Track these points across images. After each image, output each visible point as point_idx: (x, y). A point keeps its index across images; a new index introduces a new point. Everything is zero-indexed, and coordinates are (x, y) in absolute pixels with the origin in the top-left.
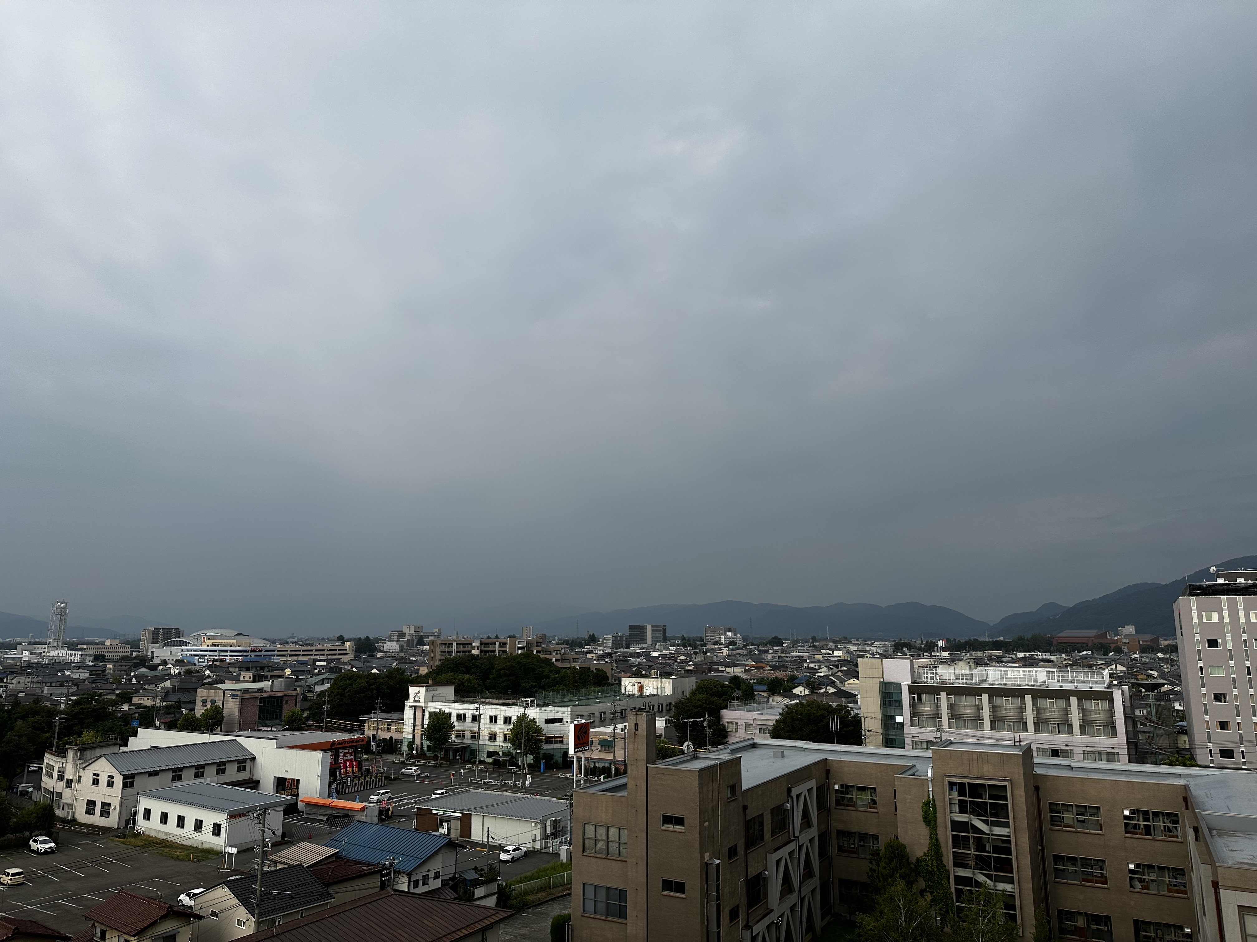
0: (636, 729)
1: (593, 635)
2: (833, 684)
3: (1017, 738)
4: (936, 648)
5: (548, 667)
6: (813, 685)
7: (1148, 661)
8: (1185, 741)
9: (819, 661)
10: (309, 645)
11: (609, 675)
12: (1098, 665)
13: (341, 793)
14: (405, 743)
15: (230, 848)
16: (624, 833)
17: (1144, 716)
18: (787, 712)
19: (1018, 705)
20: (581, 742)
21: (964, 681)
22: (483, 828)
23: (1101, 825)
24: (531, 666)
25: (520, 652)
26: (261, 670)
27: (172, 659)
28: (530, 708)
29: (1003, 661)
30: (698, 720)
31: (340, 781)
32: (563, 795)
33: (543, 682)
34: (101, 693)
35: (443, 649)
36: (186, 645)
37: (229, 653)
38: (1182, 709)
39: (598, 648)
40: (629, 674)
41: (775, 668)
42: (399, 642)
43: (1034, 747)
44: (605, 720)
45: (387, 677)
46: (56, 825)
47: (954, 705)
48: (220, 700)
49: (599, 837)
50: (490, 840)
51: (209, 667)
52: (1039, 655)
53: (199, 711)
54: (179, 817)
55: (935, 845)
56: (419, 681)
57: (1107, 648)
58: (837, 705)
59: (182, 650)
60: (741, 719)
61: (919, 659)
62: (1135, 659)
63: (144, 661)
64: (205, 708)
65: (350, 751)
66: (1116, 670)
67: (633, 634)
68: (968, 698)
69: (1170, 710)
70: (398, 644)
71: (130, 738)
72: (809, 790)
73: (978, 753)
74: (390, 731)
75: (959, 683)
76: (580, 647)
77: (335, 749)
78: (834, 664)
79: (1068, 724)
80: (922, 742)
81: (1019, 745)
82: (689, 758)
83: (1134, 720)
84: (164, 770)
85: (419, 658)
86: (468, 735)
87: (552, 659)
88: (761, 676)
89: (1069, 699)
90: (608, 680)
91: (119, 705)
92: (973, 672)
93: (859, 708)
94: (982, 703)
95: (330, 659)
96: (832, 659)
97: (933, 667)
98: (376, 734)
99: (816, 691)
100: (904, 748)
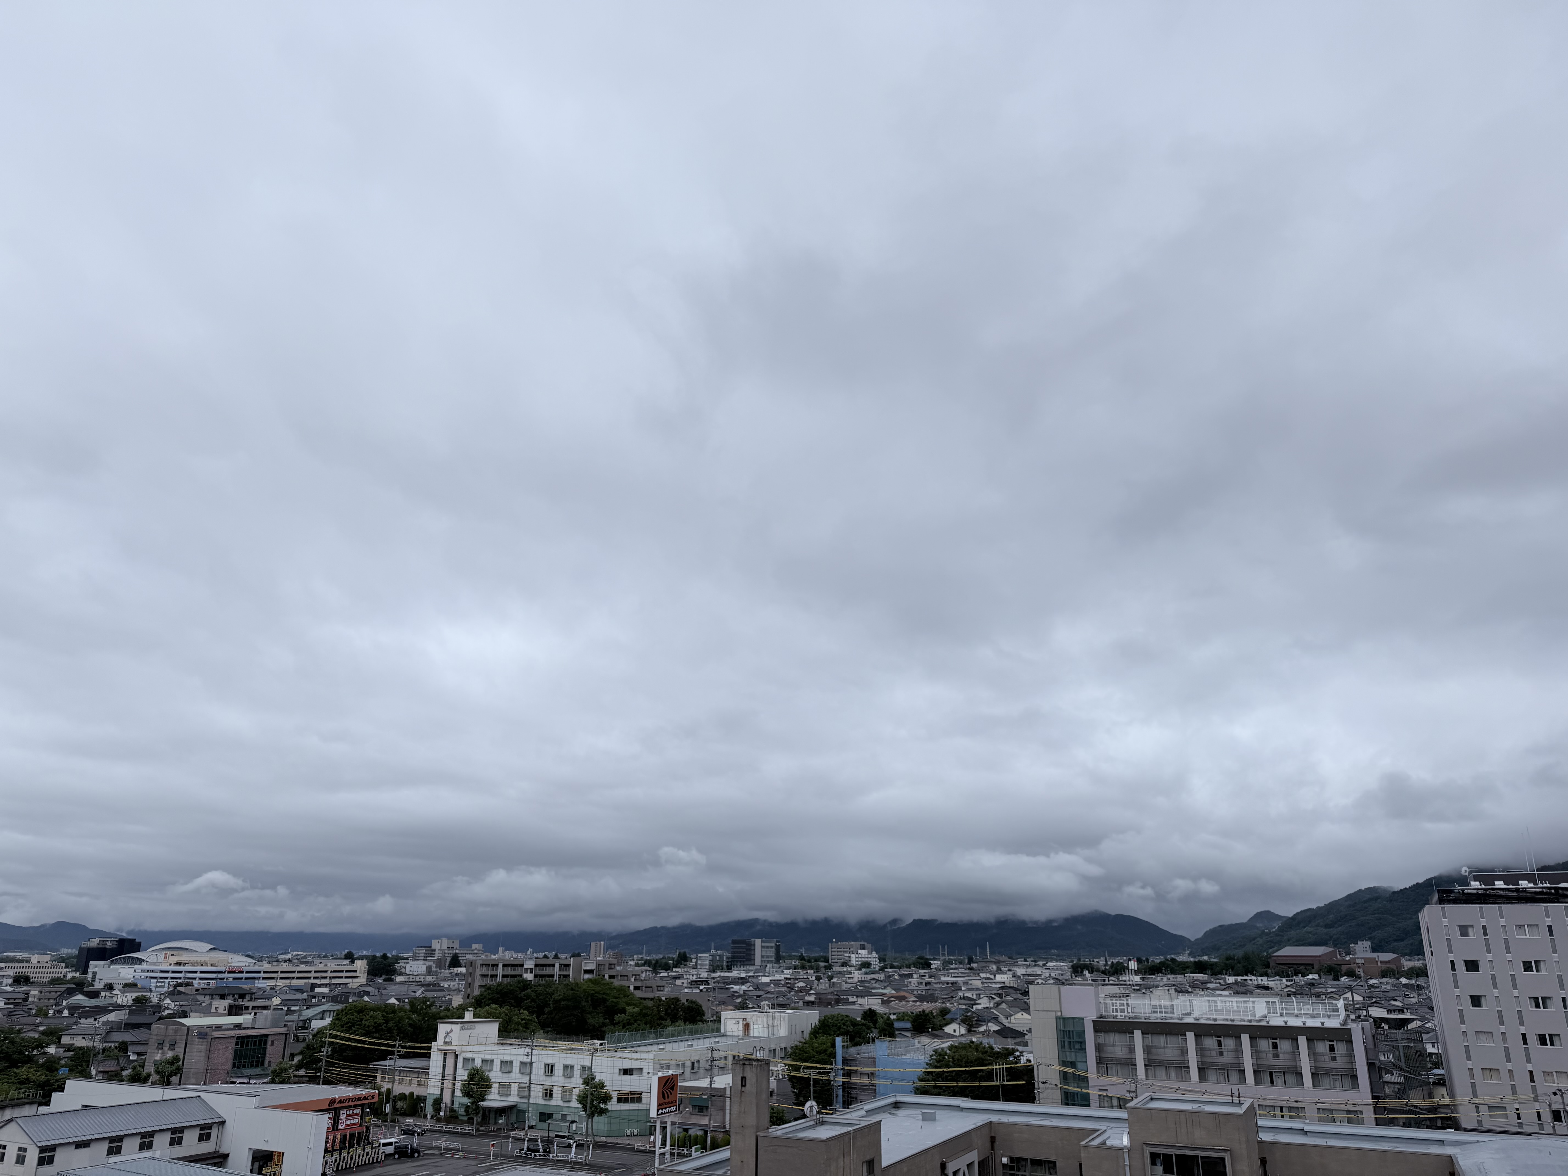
0: (743, 1085)
1: (685, 953)
2: (996, 1019)
3: (1236, 1093)
5: (625, 998)
6: (971, 1022)
7: (1389, 988)
8: (1443, 1095)
9: (977, 989)
10: (306, 963)
11: (704, 1008)
12: (1328, 993)
14: (430, 1101)
17: (1390, 1061)
18: (936, 1057)
19: (1232, 1048)
20: (667, 1100)
21: (1164, 1015)
24: (600, 996)
25: (587, 976)
26: (239, 998)
27: (120, 982)
28: (598, 1055)
29: (1208, 989)
33: (616, 1017)
34: (18, 1030)
35: (484, 971)
36: (140, 964)
37: (198, 975)
38: (1437, 1052)
39: (691, 971)
40: (731, 1007)
41: (921, 998)
42: (426, 962)
43: (1256, 1106)
44: (699, 1069)
45: (409, 1010)
47: (1152, 1047)
48: (182, 1041)
51: (170, 994)
52: (1254, 980)
53: (153, 1056)
56: (452, 1016)
57: (1338, 971)
59: (135, 971)
61: (1103, 985)
62: (1373, 986)
63: (81, 986)
64: (160, 1051)
65: (355, 1112)
66: (1353, 1000)
67: (738, 952)
68: (1168, 1037)
69: (1422, 1053)
70: (425, 964)
71: (53, 1093)
72: (970, 1166)
73: (1187, 1114)
74: (410, 1084)
75: (1158, 1018)
76: (666, 970)
77: (335, 1109)
78: (996, 992)
79: (1296, 1073)
80: (1111, 1097)
81: (1238, 1102)
82: (812, 1123)
83: (1378, 1067)
84: (96, 1140)
85: (452, 983)
86: (514, 1089)
87: (629, 987)
88: (903, 1010)
89: (1297, 1040)
90: (704, 1016)
91: (43, 1047)
92: (1174, 1003)
93: (1031, 1052)
94: (1187, 1044)
95: (334, 984)
96: (994, 985)
97: (1123, 996)
98: (391, 1088)
99: (974, 1030)
100: (1089, 1106)
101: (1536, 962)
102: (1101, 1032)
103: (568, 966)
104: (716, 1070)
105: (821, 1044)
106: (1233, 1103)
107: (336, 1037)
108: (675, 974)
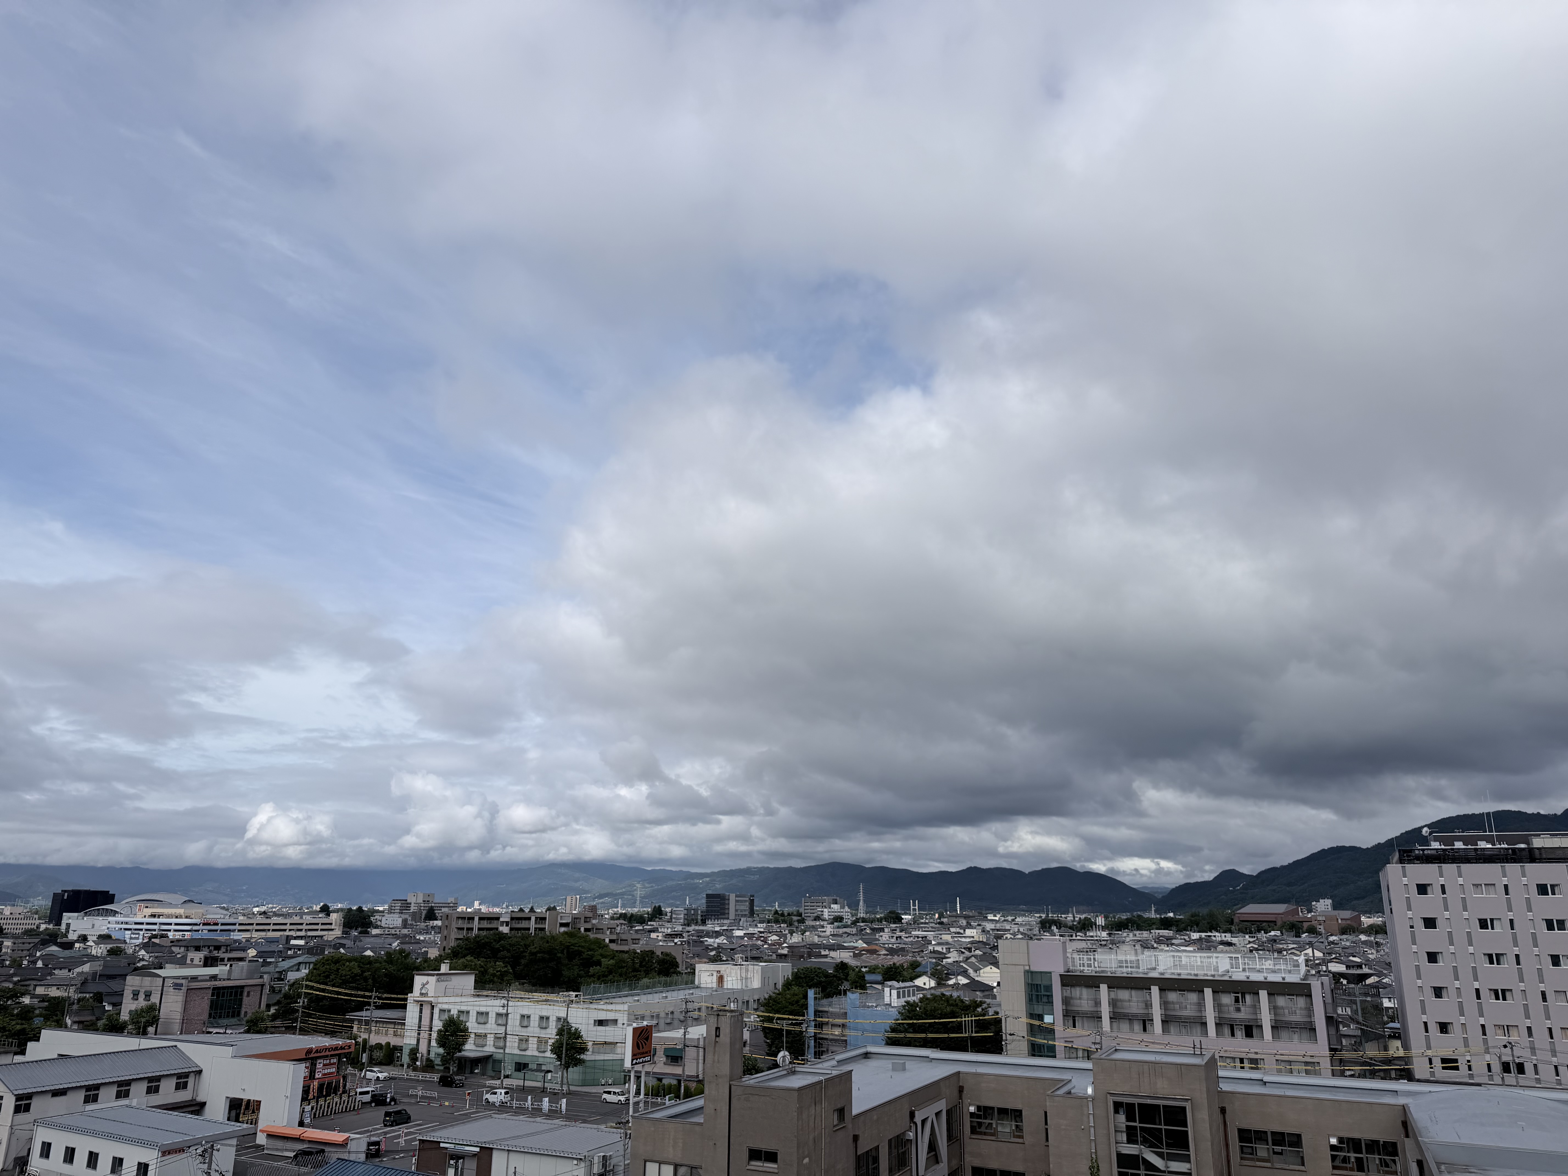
0: (717, 1035)
1: (660, 907)
2: (965, 973)
3: (1197, 1045)
5: (600, 951)
7: (1348, 944)
8: (1397, 1047)
9: (947, 943)
10: (281, 915)
11: (679, 960)
12: (1289, 950)
14: (406, 1051)
17: (1348, 1015)
18: (907, 1009)
19: (1195, 1001)
20: (641, 1050)
21: (1129, 969)
22: (507, 1168)
23: (1302, 1158)
24: (577, 948)
25: (563, 929)
26: (215, 950)
27: (94, 934)
28: (573, 1006)
29: (1172, 944)
31: (316, 1102)
32: (616, 1122)
33: (592, 970)
35: (460, 924)
36: (114, 916)
37: (173, 927)
38: (1393, 1006)
39: (666, 924)
40: (705, 960)
41: (892, 952)
42: (402, 915)
43: (1217, 1057)
44: (673, 1021)
45: (385, 961)
47: (1117, 1000)
48: (157, 991)
51: (144, 946)
52: (1218, 936)
53: (129, 1006)
54: (91, 1153)
56: (430, 966)
57: (1299, 928)
59: (109, 922)
61: (1070, 940)
62: (1333, 942)
63: (55, 937)
64: (136, 1002)
65: (332, 1061)
66: (1314, 956)
67: (711, 906)
68: (1134, 992)
69: (1379, 1008)
70: (401, 917)
71: (29, 1044)
72: (938, 1114)
73: (1150, 1064)
74: (386, 1034)
75: (1123, 972)
76: (641, 923)
77: (312, 1059)
78: (966, 946)
79: (1257, 1026)
80: (1077, 1049)
81: (1200, 1053)
82: (785, 1072)
83: (1336, 1021)
84: (72, 1088)
85: (428, 937)
86: (490, 1040)
87: (604, 940)
88: (874, 963)
89: (1258, 994)
90: (678, 967)
91: (18, 997)
92: (1139, 958)
93: (999, 1005)
94: (1151, 998)
95: (310, 936)
96: (963, 940)
97: (1090, 951)
98: (367, 1038)
99: (944, 983)
100: (1055, 1057)
101: (1492, 920)
102: (1068, 986)
103: (545, 919)
104: (690, 1021)
105: (793, 995)
106: (1195, 1054)
107: (312, 988)
108: (650, 927)
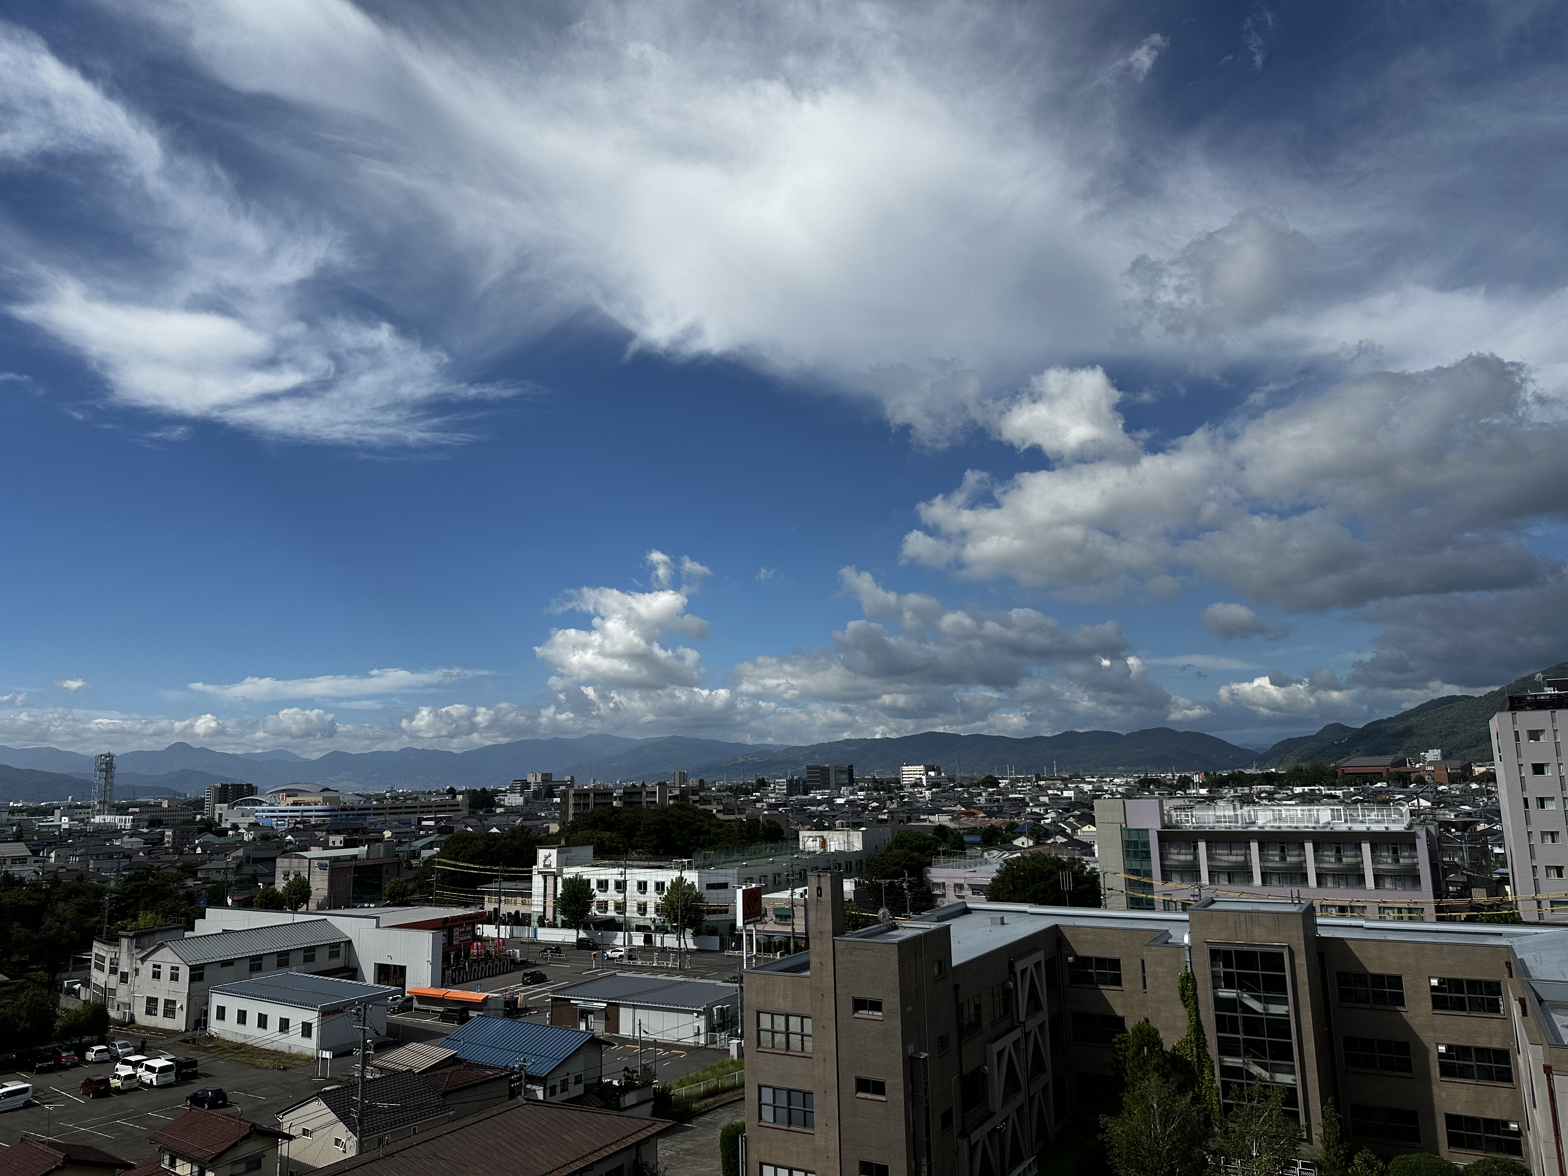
0: (820, 895)
1: (763, 779)
2: (1063, 833)
3: (1295, 895)
4: (1191, 784)
5: (708, 820)
6: (1040, 834)
7: (1458, 793)
8: (1506, 893)
9: (1045, 804)
10: (412, 800)
11: (784, 828)
12: (1396, 800)
13: (457, 981)
14: (535, 918)
15: (324, 1052)
16: (808, 1022)
17: (1454, 863)
18: (1006, 869)
19: (1295, 854)
21: (1228, 824)
22: (634, 1021)
23: (1402, 999)
24: (686, 819)
25: (671, 802)
26: (353, 832)
27: (244, 822)
28: (686, 871)
29: (1274, 799)
30: (896, 881)
31: (456, 966)
32: (731, 977)
34: (159, 867)
35: (577, 801)
36: (261, 805)
37: (314, 813)
38: (1502, 852)
39: (770, 795)
40: (809, 827)
41: (990, 814)
42: (523, 795)
43: (1317, 904)
44: (780, 883)
45: (510, 837)
46: (110, 1028)
47: (1216, 854)
48: (306, 872)
49: (776, 1028)
50: (643, 1035)
51: (290, 831)
52: (1321, 790)
53: (280, 885)
54: (260, 1015)
55: (1198, 1028)
56: (549, 841)
57: (1407, 779)
58: (1069, 858)
59: (257, 811)
60: (949, 878)
61: (1169, 798)
62: (1442, 792)
63: (211, 827)
64: (288, 881)
65: (467, 929)
66: (1419, 806)
67: (813, 777)
68: (1232, 845)
69: (1487, 853)
71: (196, 921)
72: (1037, 965)
73: (1249, 914)
74: (515, 903)
75: (1222, 827)
76: (747, 795)
77: (449, 927)
78: (1062, 807)
79: (1359, 875)
80: (1175, 902)
81: (1297, 902)
82: (885, 928)
83: (1442, 867)
84: (239, 959)
85: (549, 813)
86: (611, 906)
87: (712, 811)
88: (973, 825)
89: (1360, 844)
90: (783, 834)
91: (181, 881)
92: (1238, 813)
93: (1096, 862)
94: (1250, 852)
95: (439, 817)
96: (1061, 801)
97: (1188, 808)
98: (498, 907)
99: (1042, 841)
100: (1154, 909)
102: (1165, 841)
105: (895, 857)
106: (1292, 903)
107: (446, 864)
108: (755, 797)
